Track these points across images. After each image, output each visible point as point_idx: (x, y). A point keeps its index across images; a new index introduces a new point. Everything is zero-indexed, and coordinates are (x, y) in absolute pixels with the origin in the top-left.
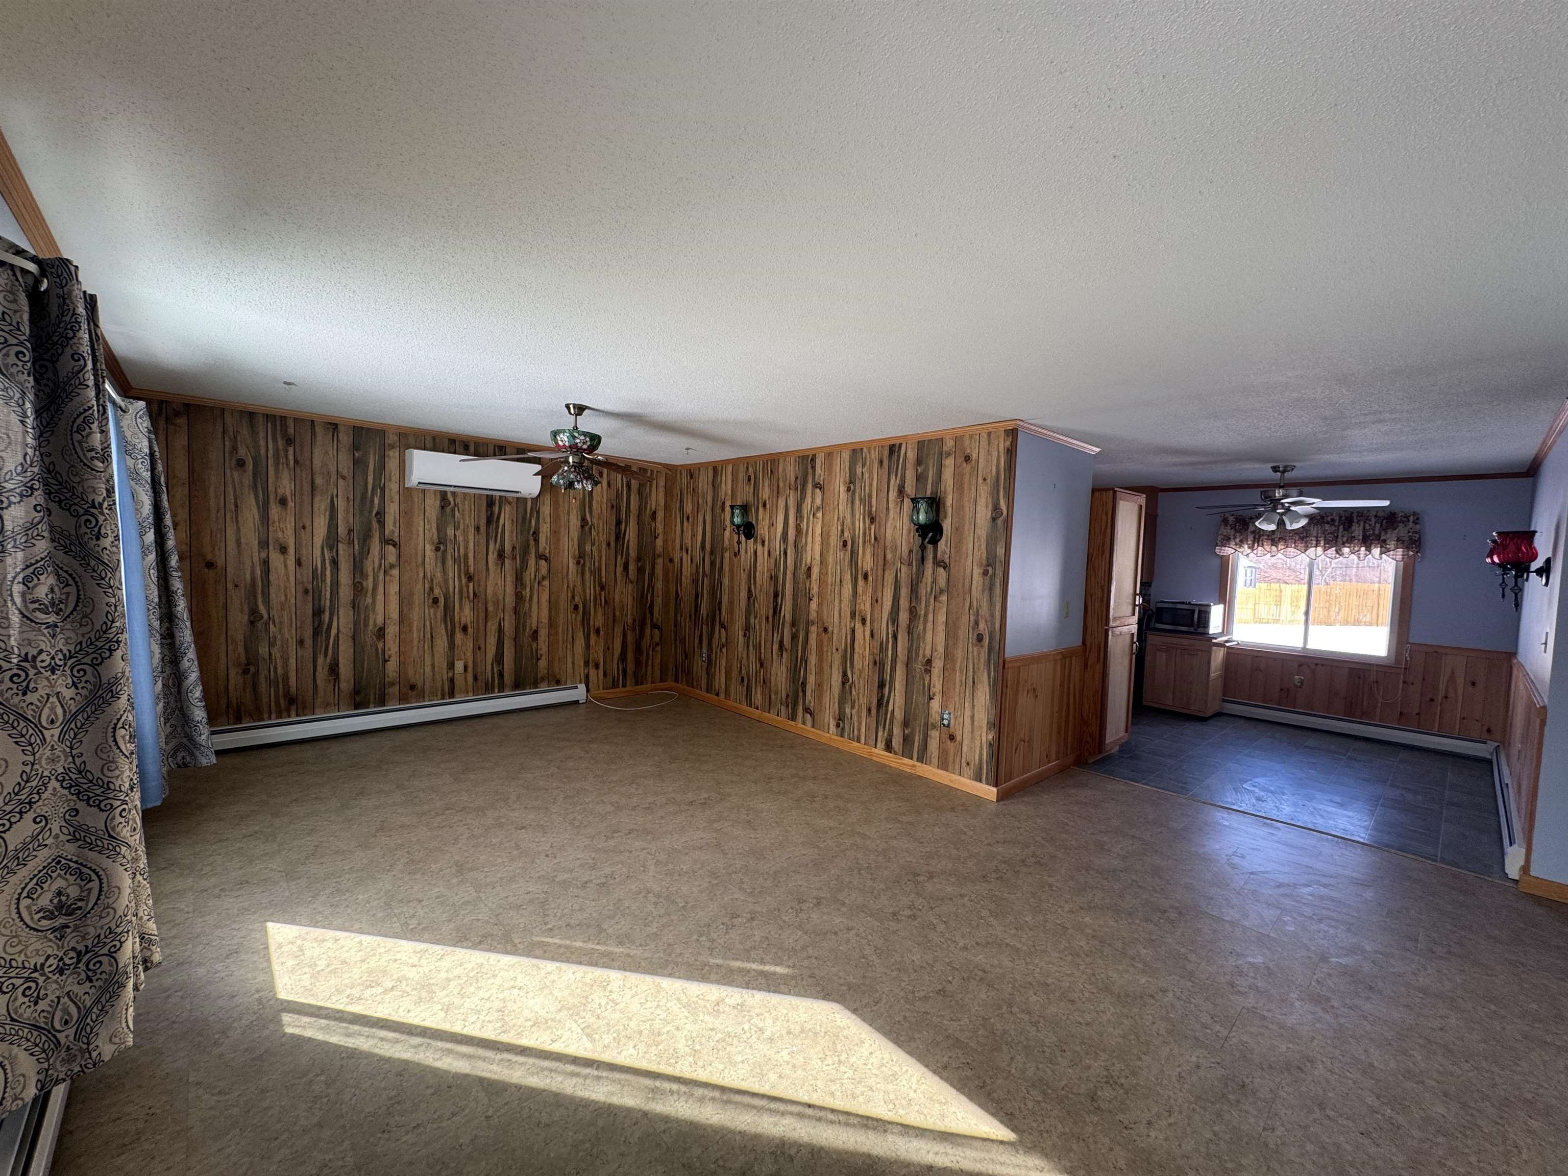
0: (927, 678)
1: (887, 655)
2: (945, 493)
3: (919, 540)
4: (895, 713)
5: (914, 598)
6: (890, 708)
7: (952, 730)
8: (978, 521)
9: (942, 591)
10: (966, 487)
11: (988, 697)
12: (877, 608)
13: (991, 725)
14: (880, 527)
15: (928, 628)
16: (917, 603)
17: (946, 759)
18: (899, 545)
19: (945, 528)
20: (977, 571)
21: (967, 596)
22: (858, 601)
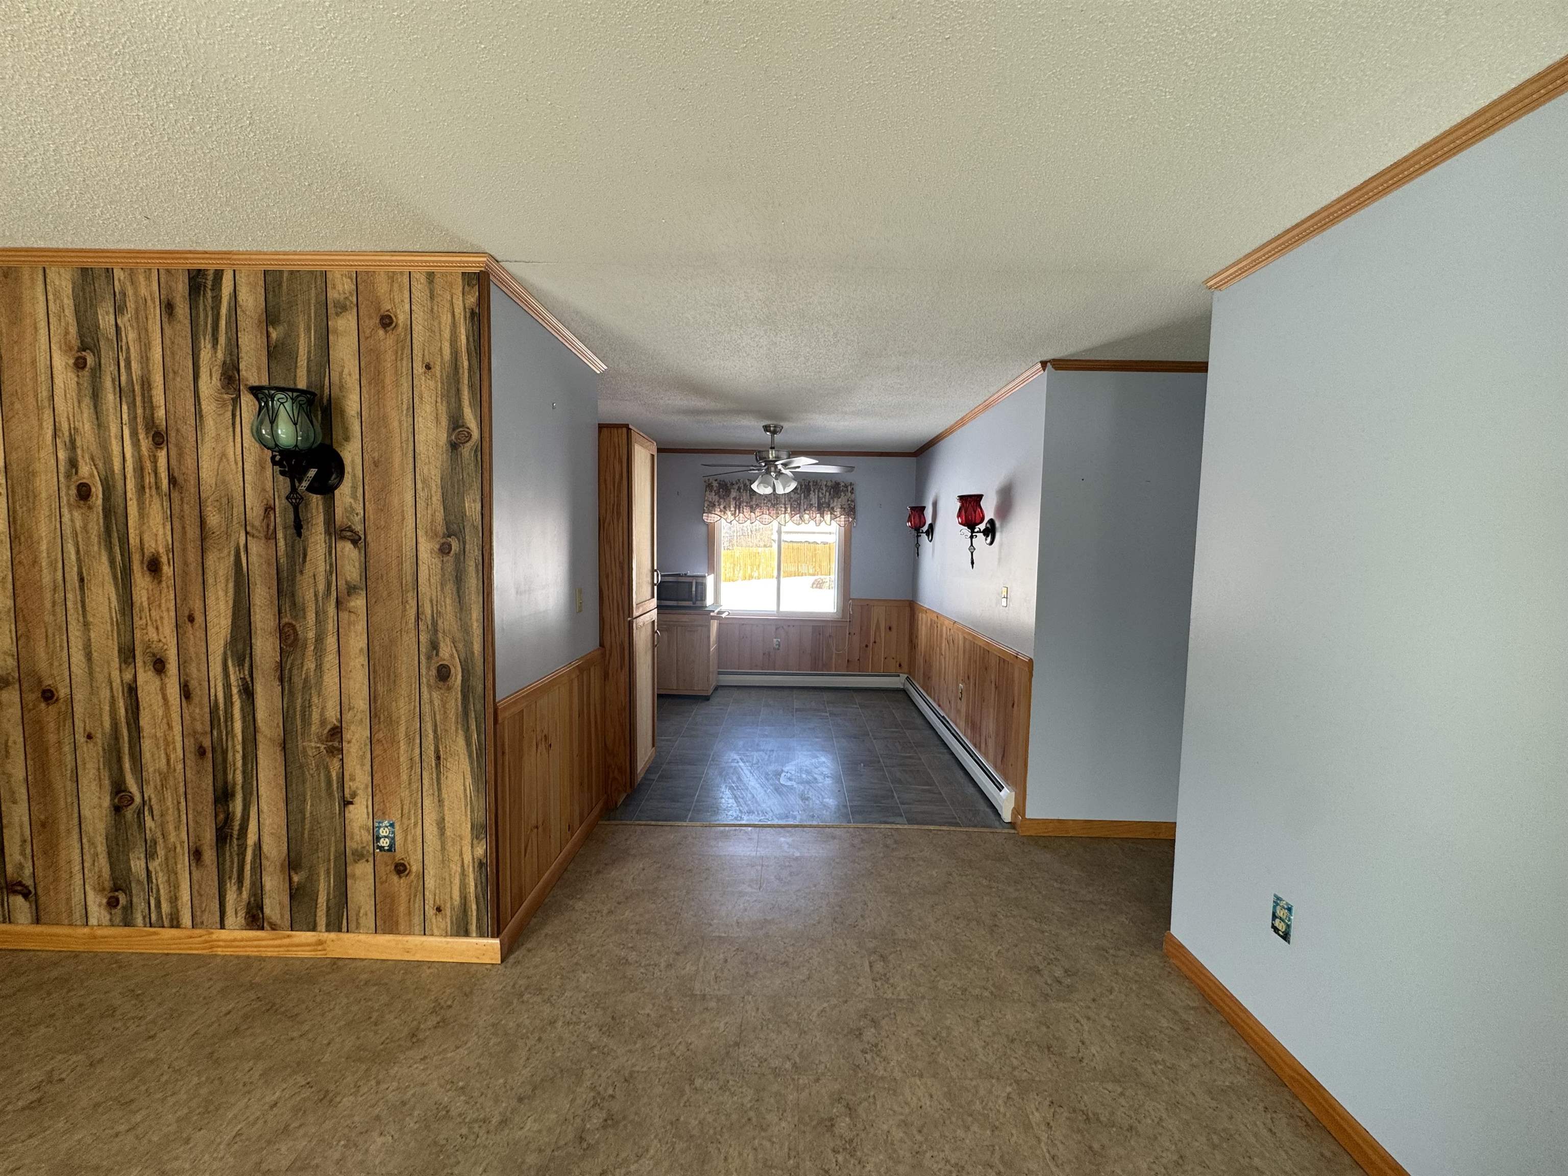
0: (335, 765)
1: (230, 733)
2: (341, 387)
3: (284, 483)
4: (265, 848)
5: (287, 607)
6: (252, 838)
7: (399, 854)
8: (420, 448)
9: (351, 590)
10: (389, 379)
11: (469, 781)
12: (193, 635)
13: (478, 831)
14: (181, 455)
15: (326, 666)
16: (295, 618)
17: (392, 910)
18: (238, 496)
19: (347, 461)
20: (427, 548)
21: (411, 595)
22: (138, 623)
